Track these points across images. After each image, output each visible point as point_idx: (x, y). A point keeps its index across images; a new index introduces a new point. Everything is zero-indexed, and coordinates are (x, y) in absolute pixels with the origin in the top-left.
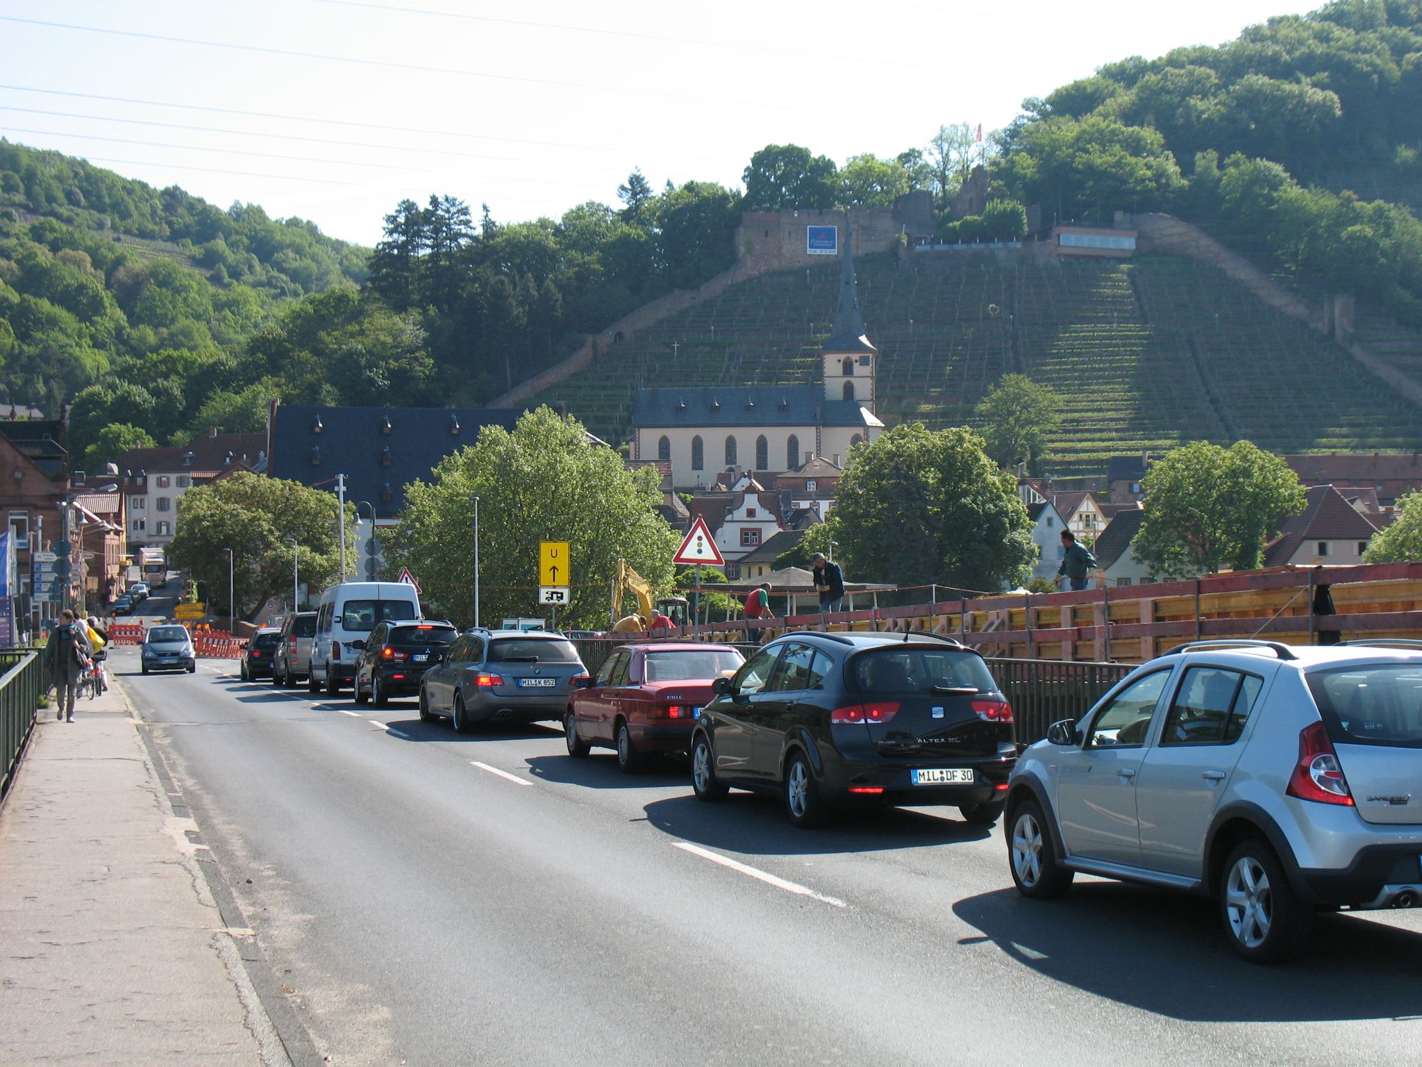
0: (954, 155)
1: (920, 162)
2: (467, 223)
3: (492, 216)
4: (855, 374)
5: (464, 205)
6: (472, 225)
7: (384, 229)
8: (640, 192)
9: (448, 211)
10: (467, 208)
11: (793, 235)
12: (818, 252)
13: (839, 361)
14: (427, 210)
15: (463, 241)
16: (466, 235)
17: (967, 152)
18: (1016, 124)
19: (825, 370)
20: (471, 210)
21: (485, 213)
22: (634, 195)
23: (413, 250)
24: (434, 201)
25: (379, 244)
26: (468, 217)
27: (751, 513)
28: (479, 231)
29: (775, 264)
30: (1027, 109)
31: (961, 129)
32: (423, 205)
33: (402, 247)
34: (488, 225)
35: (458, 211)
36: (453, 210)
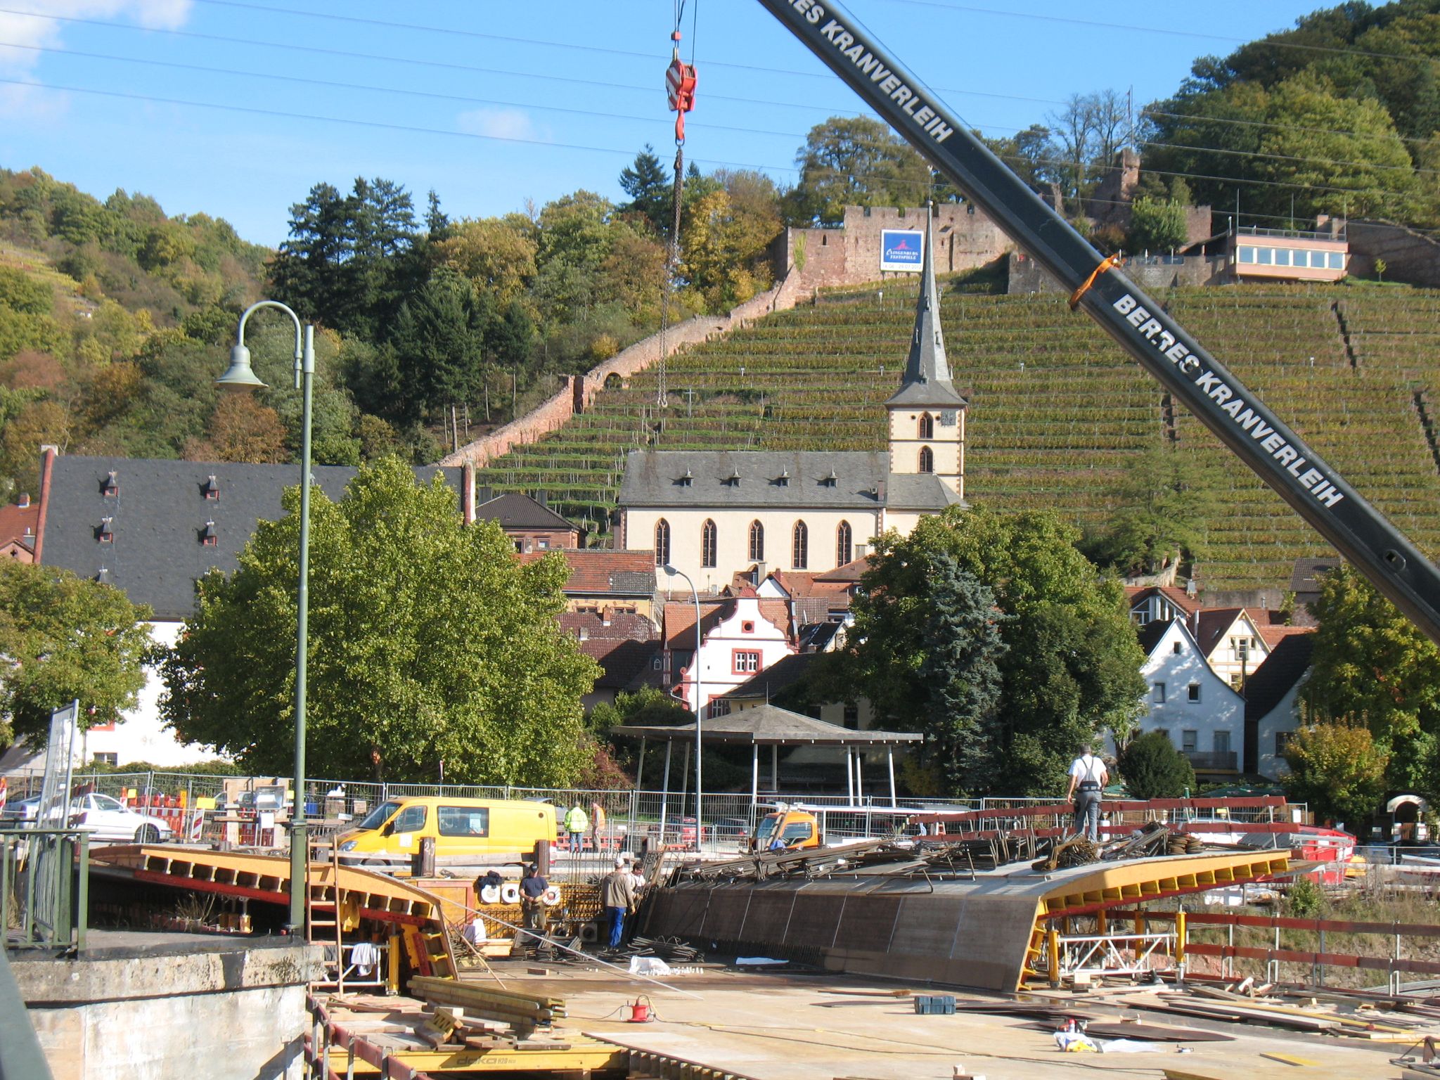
0: (1092, 136)
1: (1046, 145)
2: (407, 218)
3: (442, 209)
4: (935, 437)
5: (403, 193)
6: (414, 221)
7: (291, 223)
8: (653, 180)
9: (379, 201)
10: (406, 197)
11: (860, 242)
12: (897, 267)
13: (913, 418)
14: (350, 199)
15: (400, 244)
16: (404, 236)
17: (1110, 132)
18: (1184, 96)
19: (892, 430)
20: (413, 200)
21: (432, 205)
22: (644, 183)
23: (331, 253)
24: (360, 186)
25: (282, 245)
26: (409, 210)
27: (748, 627)
28: (424, 231)
29: (835, 283)
30: (1199, 76)
31: (1104, 100)
32: (346, 191)
33: (314, 249)
34: (437, 221)
35: (394, 202)
36: (387, 200)
